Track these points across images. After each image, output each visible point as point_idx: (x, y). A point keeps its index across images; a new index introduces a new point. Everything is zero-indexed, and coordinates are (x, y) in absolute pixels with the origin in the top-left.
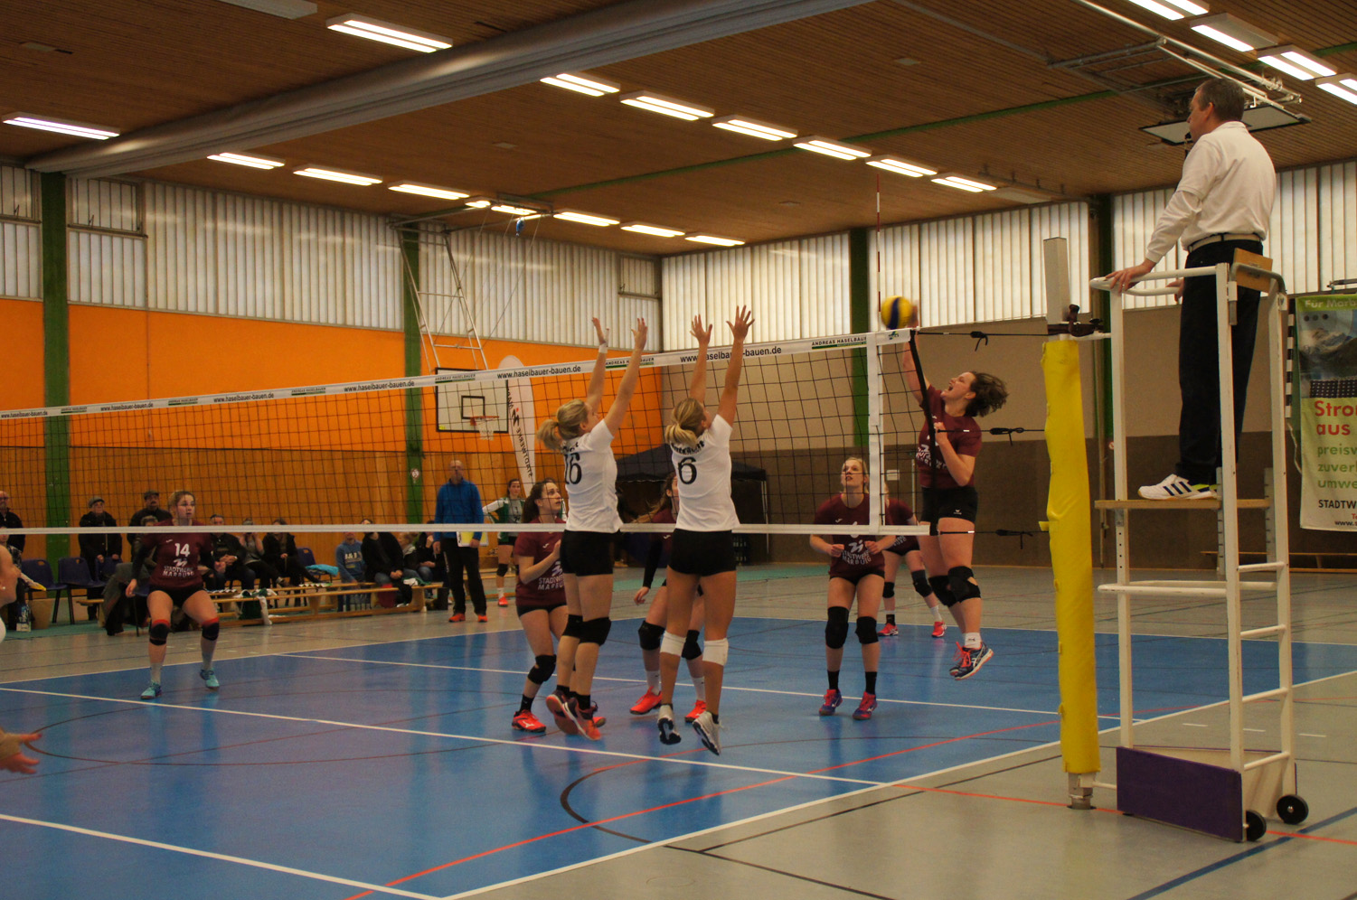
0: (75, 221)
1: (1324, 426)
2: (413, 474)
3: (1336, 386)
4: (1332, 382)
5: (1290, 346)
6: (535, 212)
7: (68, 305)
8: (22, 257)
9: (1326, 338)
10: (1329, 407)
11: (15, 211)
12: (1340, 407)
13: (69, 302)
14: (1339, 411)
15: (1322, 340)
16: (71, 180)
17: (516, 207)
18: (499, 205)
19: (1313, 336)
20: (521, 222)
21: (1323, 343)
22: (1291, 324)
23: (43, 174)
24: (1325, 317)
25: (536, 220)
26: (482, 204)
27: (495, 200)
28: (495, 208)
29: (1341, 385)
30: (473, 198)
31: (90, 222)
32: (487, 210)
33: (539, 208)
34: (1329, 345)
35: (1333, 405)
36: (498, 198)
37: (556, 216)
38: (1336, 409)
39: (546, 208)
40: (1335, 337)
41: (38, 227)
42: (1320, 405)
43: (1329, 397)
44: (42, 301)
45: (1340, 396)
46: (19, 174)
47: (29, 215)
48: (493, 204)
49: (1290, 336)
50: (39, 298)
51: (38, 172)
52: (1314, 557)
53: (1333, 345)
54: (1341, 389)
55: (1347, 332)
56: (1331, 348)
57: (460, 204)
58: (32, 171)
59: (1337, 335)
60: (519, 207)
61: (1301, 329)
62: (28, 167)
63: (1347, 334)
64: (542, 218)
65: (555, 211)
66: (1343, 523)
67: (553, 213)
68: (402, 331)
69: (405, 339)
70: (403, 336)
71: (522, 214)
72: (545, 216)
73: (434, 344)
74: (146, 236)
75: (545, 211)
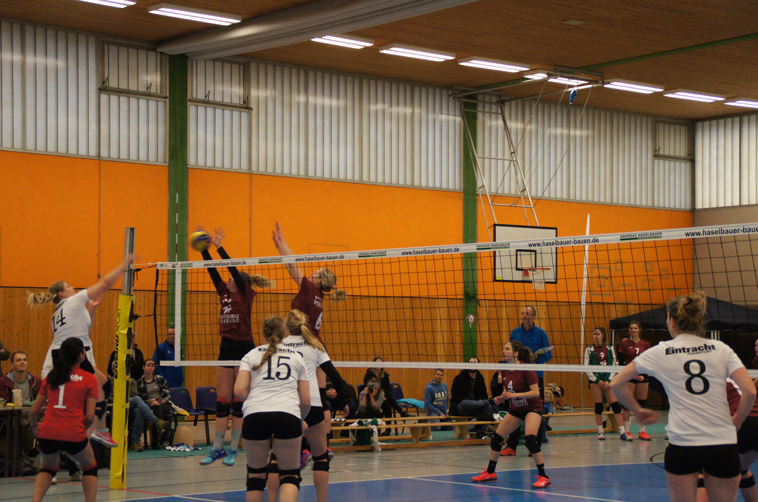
0: (195, 96)
2: (470, 319)
6: (587, 82)
7: (187, 168)
8: (152, 127)
11: (148, 88)
13: (189, 166)
16: (192, 60)
17: (570, 78)
18: (556, 77)
20: (575, 92)
23: (170, 56)
25: (588, 89)
26: (539, 76)
27: (552, 73)
28: (552, 80)
30: (533, 71)
31: (206, 97)
32: (543, 82)
33: (590, 78)
36: (555, 70)
37: (607, 86)
39: (597, 78)
41: (165, 102)
44: (168, 165)
46: (152, 55)
47: (159, 92)
48: (550, 76)
50: (165, 162)
51: (167, 54)
57: (520, 76)
58: (162, 53)
60: (573, 78)
62: (159, 50)
64: (592, 87)
65: (605, 81)
67: (604, 83)
68: (462, 191)
69: (465, 199)
70: (462, 196)
71: (575, 84)
72: (595, 86)
73: (492, 203)
74: (251, 109)
75: (596, 82)
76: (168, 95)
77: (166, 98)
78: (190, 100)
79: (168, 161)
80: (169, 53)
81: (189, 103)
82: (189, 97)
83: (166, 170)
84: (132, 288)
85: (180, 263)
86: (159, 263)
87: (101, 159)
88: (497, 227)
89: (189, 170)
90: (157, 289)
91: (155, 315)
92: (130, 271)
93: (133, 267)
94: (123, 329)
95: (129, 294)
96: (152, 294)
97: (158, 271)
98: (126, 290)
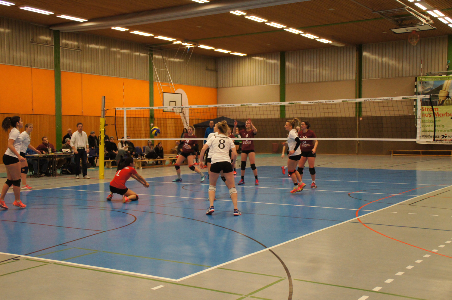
1: (424, 114)
2: (151, 125)
3: (428, 102)
5: (415, 91)
6: (192, 45)
9: (426, 89)
10: (426, 109)
11: (47, 42)
13: (61, 71)
14: (429, 110)
16: (61, 32)
17: (188, 43)
18: (184, 43)
20: (189, 48)
21: (425, 90)
22: (416, 84)
24: (426, 83)
25: (193, 47)
26: (179, 42)
28: (183, 44)
30: (177, 41)
32: (179, 44)
33: (194, 44)
34: (426, 91)
35: (427, 108)
36: (184, 41)
37: (199, 46)
38: (428, 109)
39: (196, 43)
40: (428, 89)
42: (423, 108)
43: (426, 106)
44: (54, 70)
45: (429, 105)
46: (47, 30)
48: (183, 42)
49: (415, 88)
52: (420, 151)
55: (432, 87)
57: (172, 42)
58: (51, 30)
61: (418, 86)
62: (50, 28)
63: (432, 88)
64: (195, 47)
65: (199, 45)
66: (428, 142)
67: (198, 45)
68: (149, 80)
69: (149, 83)
70: (149, 82)
71: (188, 45)
72: (195, 46)
73: (161, 84)
74: (81, 50)
75: (196, 45)
76: (53, 44)
77: (53, 46)
78: (61, 47)
79: (54, 68)
80: (54, 30)
81: (61, 48)
82: (61, 45)
83: (54, 71)
84: (105, 116)
85: (125, 108)
86: (116, 108)
87: (32, 67)
88: (164, 93)
89: (61, 72)
90: (116, 116)
91: (115, 124)
92: (104, 110)
93: (105, 109)
94: (103, 129)
95: (104, 117)
96: (114, 118)
97: (116, 110)
98: (102, 116)
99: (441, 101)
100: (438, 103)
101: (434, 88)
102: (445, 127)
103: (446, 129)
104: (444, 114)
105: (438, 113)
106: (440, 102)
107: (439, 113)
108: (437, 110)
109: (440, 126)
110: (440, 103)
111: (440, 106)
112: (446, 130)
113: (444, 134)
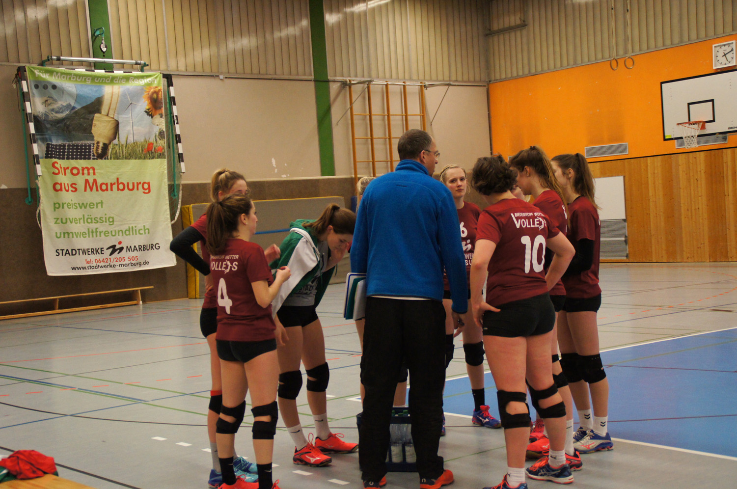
1: (60, 184)
3: (64, 149)
4: (60, 146)
5: (29, 110)
9: (55, 106)
10: (60, 168)
12: (68, 168)
14: (68, 171)
15: (51, 107)
19: (43, 103)
21: (53, 110)
22: (25, 90)
24: (53, 87)
29: (69, 149)
34: (57, 112)
35: (63, 166)
38: (64, 169)
40: (63, 107)
43: (59, 158)
45: (68, 159)
49: (26, 101)
53: (62, 112)
54: (68, 152)
56: (60, 116)
59: (65, 104)
61: (33, 96)
63: (73, 104)
66: (79, 268)
99: (101, 145)
100: (93, 150)
101: (78, 107)
102: (115, 223)
103: (117, 229)
104: (112, 185)
105: (95, 181)
106: (97, 148)
107: (99, 182)
108: (91, 171)
109: (104, 219)
110: (100, 151)
111: (100, 161)
112: (119, 231)
113: (117, 244)
